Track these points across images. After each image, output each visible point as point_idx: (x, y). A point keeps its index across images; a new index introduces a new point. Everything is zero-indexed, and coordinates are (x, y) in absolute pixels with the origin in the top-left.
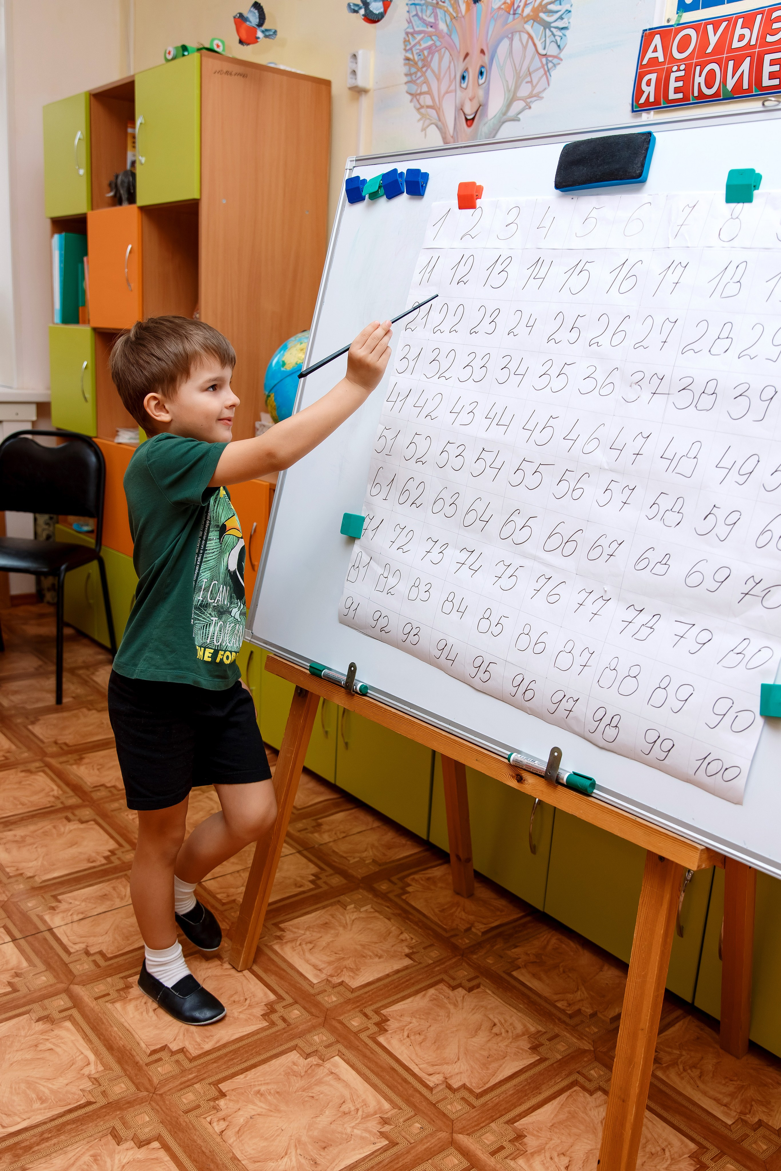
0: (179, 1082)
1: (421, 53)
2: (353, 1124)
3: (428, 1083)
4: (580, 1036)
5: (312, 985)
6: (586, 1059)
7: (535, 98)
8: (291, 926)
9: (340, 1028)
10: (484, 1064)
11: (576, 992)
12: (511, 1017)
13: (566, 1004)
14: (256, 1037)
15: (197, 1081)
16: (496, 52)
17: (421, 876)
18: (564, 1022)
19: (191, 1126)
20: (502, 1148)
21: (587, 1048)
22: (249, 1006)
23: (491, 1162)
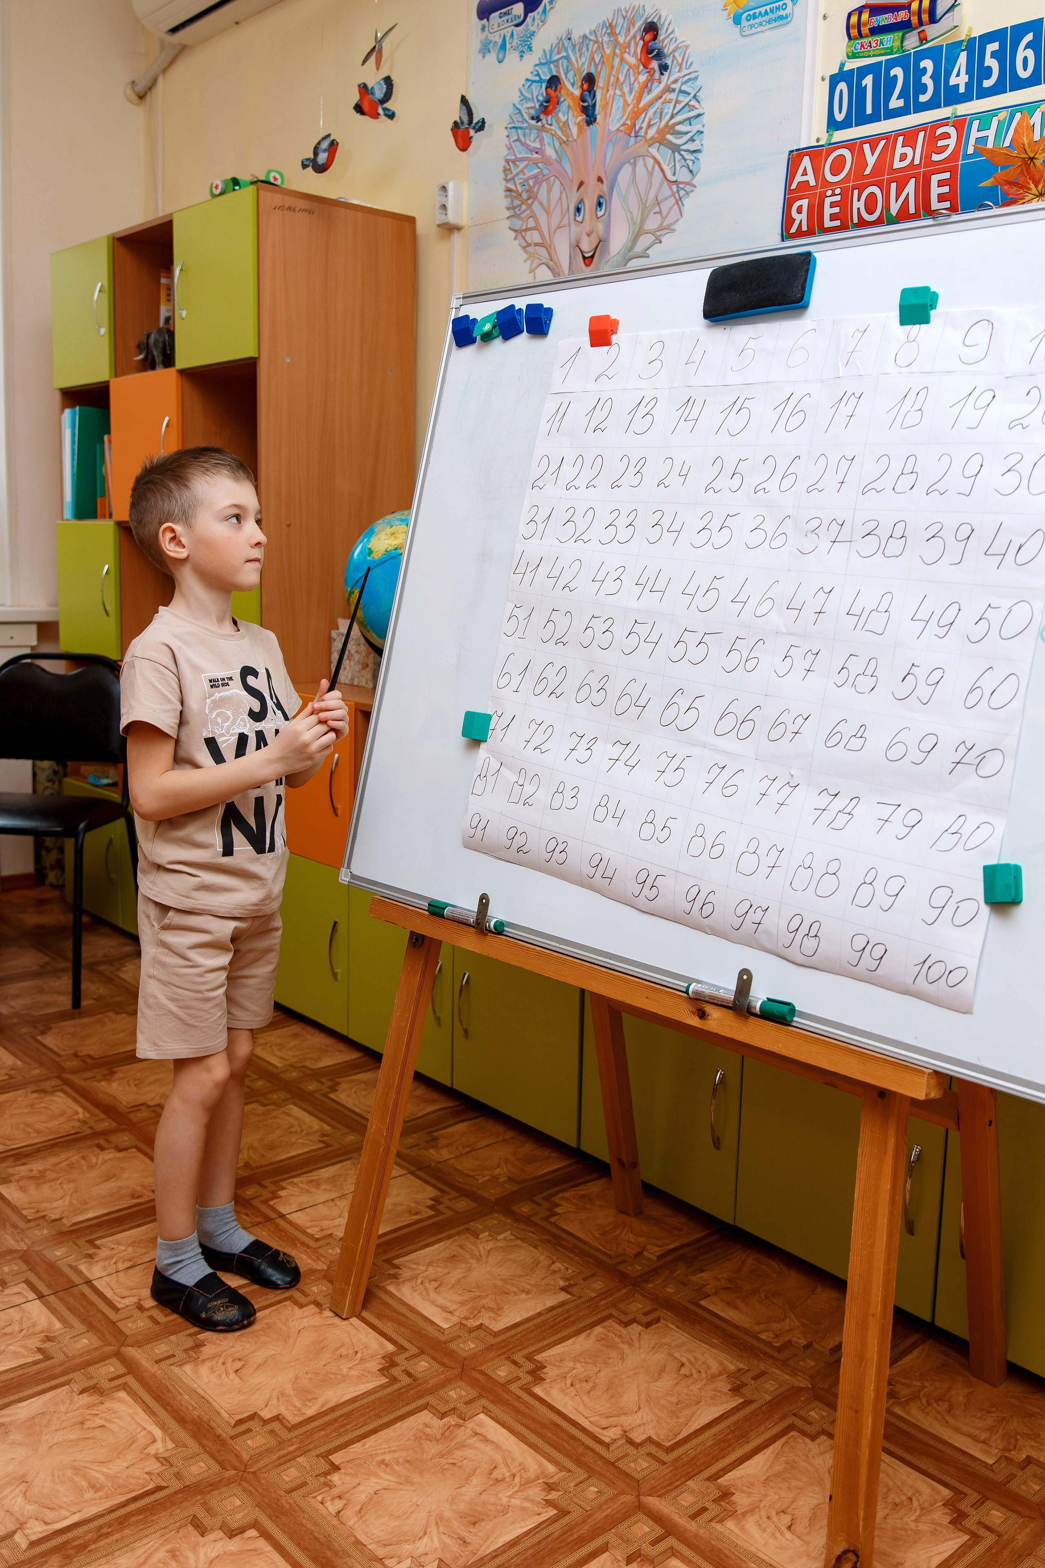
0: (277, 1456)
1: (525, 183)
2: (510, 1493)
3: (603, 1438)
4: (792, 1372)
5: (442, 1331)
6: (802, 1399)
7: (667, 231)
8: (409, 1261)
9: (482, 1380)
10: (673, 1413)
11: (783, 1320)
12: (703, 1354)
13: (772, 1336)
14: (373, 1397)
15: (299, 1453)
16: (616, 179)
17: (572, 1193)
18: (771, 1357)
19: (297, 1508)
20: (704, 1510)
21: (803, 1386)
22: (361, 1360)
23: (692, 1526)
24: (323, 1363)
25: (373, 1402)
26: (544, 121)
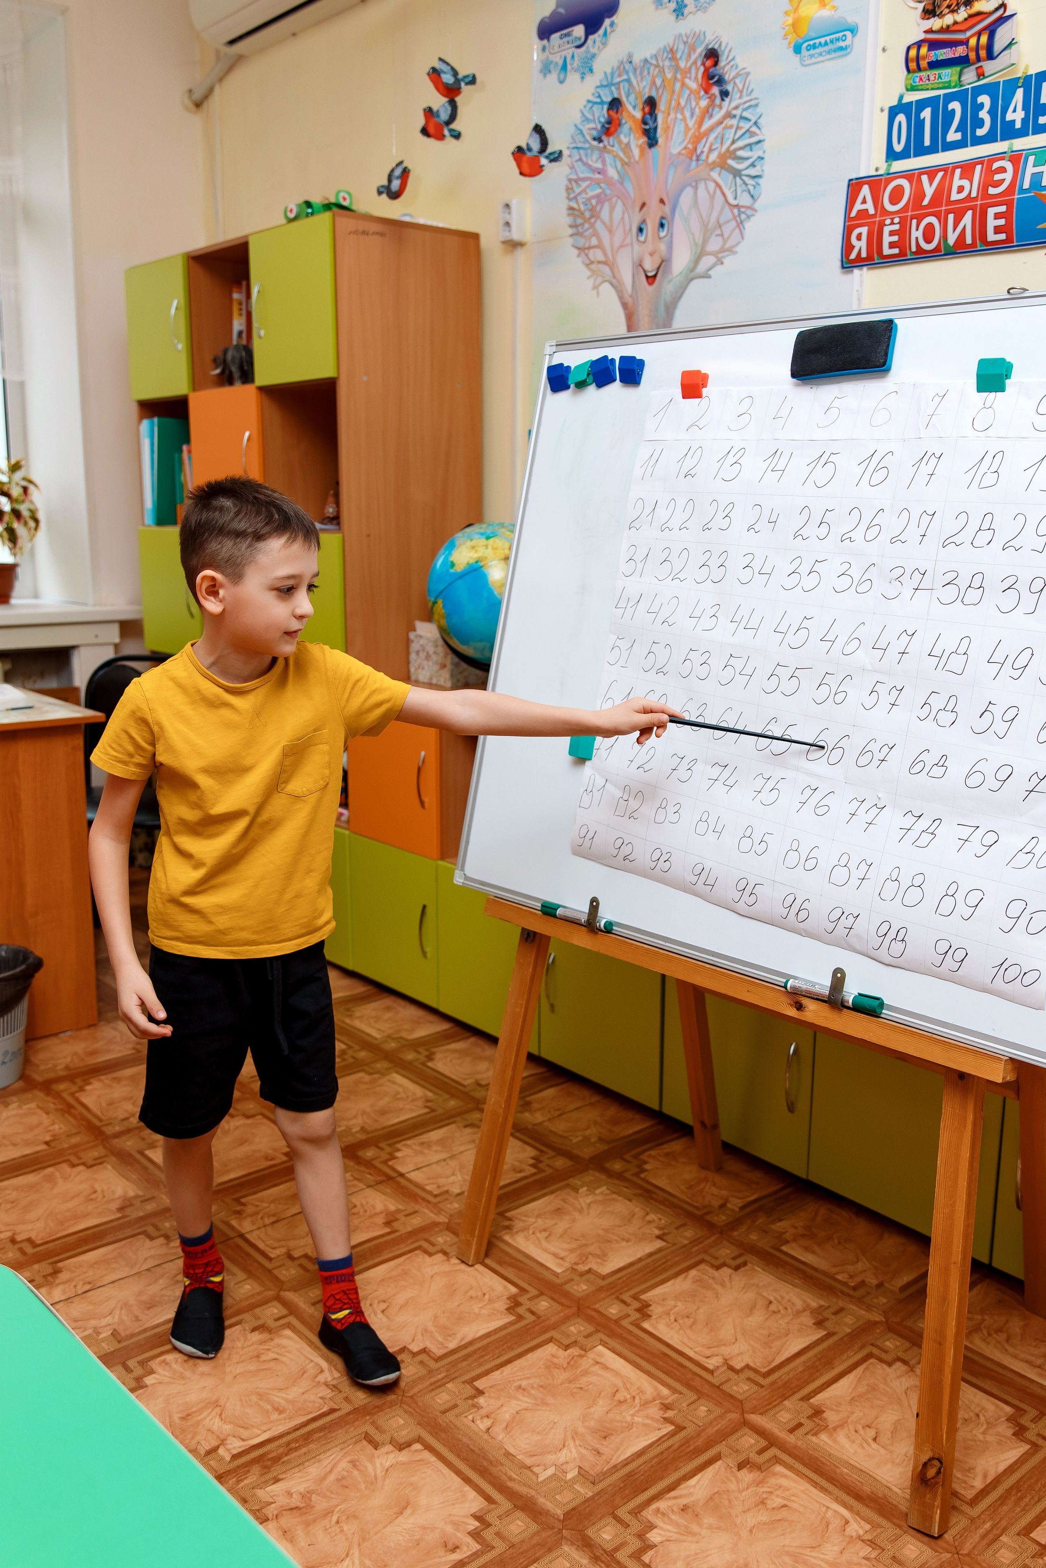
0: (429, 1383)
1: (588, 203)
2: (632, 1412)
3: (707, 1365)
4: (867, 1308)
5: (557, 1274)
6: (878, 1331)
7: (728, 253)
8: (520, 1214)
9: (597, 1317)
10: (766, 1343)
11: (856, 1263)
12: (788, 1293)
13: (847, 1276)
14: (504, 1332)
15: (448, 1380)
16: (678, 201)
17: (658, 1151)
18: (848, 1295)
19: (453, 1426)
20: (800, 1425)
21: (877, 1319)
22: (489, 1300)
23: (791, 1439)
24: (457, 1303)
25: (505, 1336)
26: (606, 142)
